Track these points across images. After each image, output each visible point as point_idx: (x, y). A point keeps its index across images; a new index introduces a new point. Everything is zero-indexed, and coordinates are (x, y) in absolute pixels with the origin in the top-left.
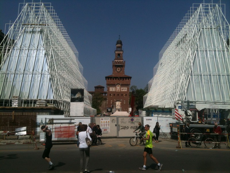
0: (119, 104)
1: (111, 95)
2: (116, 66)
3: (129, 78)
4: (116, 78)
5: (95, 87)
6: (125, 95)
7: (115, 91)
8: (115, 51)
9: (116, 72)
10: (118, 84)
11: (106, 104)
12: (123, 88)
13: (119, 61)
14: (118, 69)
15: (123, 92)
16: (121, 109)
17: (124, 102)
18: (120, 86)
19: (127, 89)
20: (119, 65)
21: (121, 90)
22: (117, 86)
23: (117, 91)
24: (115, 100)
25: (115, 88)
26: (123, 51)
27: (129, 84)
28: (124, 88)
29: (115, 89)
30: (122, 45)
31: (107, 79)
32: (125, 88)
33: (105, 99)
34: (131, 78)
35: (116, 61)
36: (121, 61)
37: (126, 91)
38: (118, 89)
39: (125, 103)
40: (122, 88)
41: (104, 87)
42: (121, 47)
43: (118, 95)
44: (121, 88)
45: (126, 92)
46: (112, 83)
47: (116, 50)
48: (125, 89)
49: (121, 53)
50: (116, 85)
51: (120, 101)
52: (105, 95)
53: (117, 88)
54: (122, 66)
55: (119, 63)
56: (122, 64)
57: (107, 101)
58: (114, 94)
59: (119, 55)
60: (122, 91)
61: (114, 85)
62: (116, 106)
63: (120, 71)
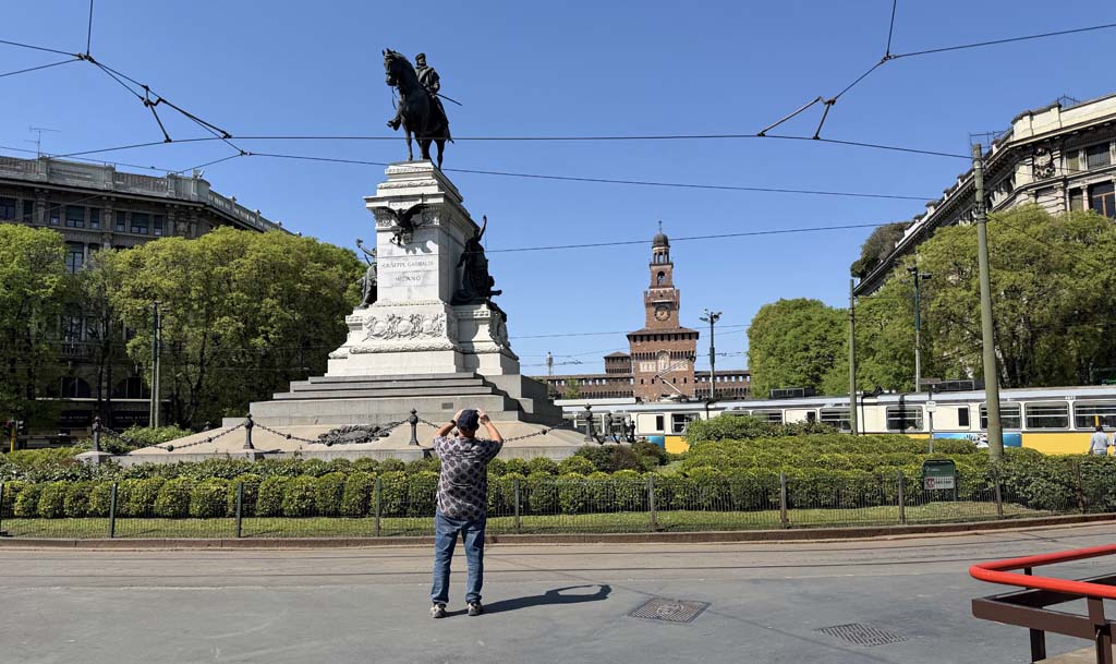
1: (645, 380)
2: (654, 304)
3: (693, 335)
4: (655, 337)
5: (605, 358)
6: (682, 380)
7: (655, 371)
8: (651, 265)
9: (656, 320)
10: (662, 352)
12: (677, 363)
13: (662, 292)
14: (662, 313)
15: (676, 372)
18: (667, 358)
19: (687, 365)
20: (662, 301)
21: (670, 368)
22: (659, 358)
23: (659, 371)
24: (655, 395)
25: (654, 363)
26: (672, 264)
29: (654, 367)
30: (669, 247)
31: (632, 340)
34: (696, 335)
35: (655, 290)
36: (668, 289)
37: (686, 369)
38: (663, 364)
40: (673, 363)
42: (667, 253)
44: (670, 364)
45: (684, 372)
46: (645, 351)
47: (654, 262)
48: (682, 366)
49: (666, 270)
50: (658, 355)
52: (629, 382)
53: (659, 364)
54: (672, 306)
55: (662, 296)
56: (671, 300)
58: (653, 380)
59: (661, 274)
60: (673, 369)
61: (652, 357)
63: (668, 318)
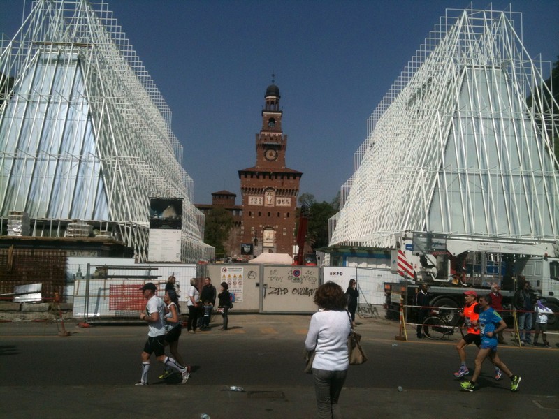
0: (272, 236)
1: (253, 213)
2: (264, 146)
3: (297, 175)
4: (264, 174)
5: (212, 194)
6: (285, 214)
7: (262, 204)
8: (263, 111)
9: (265, 160)
10: (269, 188)
11: (239, 235)
12: (281, 199)
13: (272, 135)
14: (271, 155)
15: (280, 207)
16: (275, 247)
17: (283, 231)
18: (273, 193)
19: (290, 201)
20: (271, 143)
21: (275, 204)
22: (267, 193)
23: (266, 205)
24: (261, 226)
25: (262, 198)
26: (282, 112)
27: (297, 190)
28: (283, 199)
29: (262, 201)
30: (280, 97)
31: (243, 176)
32: (285, 199)
33: (237, 223)
34: (300, 175)
35: (266, 134)
36: (277, 134)
37: (289, 205)
38: (269, 199)
39: (284, 234)
40: (278, 199)
41: (235, 196)
42: (277, 103)
43: (269, 214)
44: (275, 200)
45: (287, 207)
46: (254, 185)
47: (266, 108)
48: (285, 202)
49: (276, 117)
50: (265, 191)
51: (273, 229)
52: (238, 214)
53: (266, 199)
54: (279, 147)
55: (271, 139)
56: (280, 143)
57: (243, 228)
58: (260, 213)
59: (272, 120)
60: (277, 204)
61: (259, 191)
62: (262, 241)
63: (275, 159)
